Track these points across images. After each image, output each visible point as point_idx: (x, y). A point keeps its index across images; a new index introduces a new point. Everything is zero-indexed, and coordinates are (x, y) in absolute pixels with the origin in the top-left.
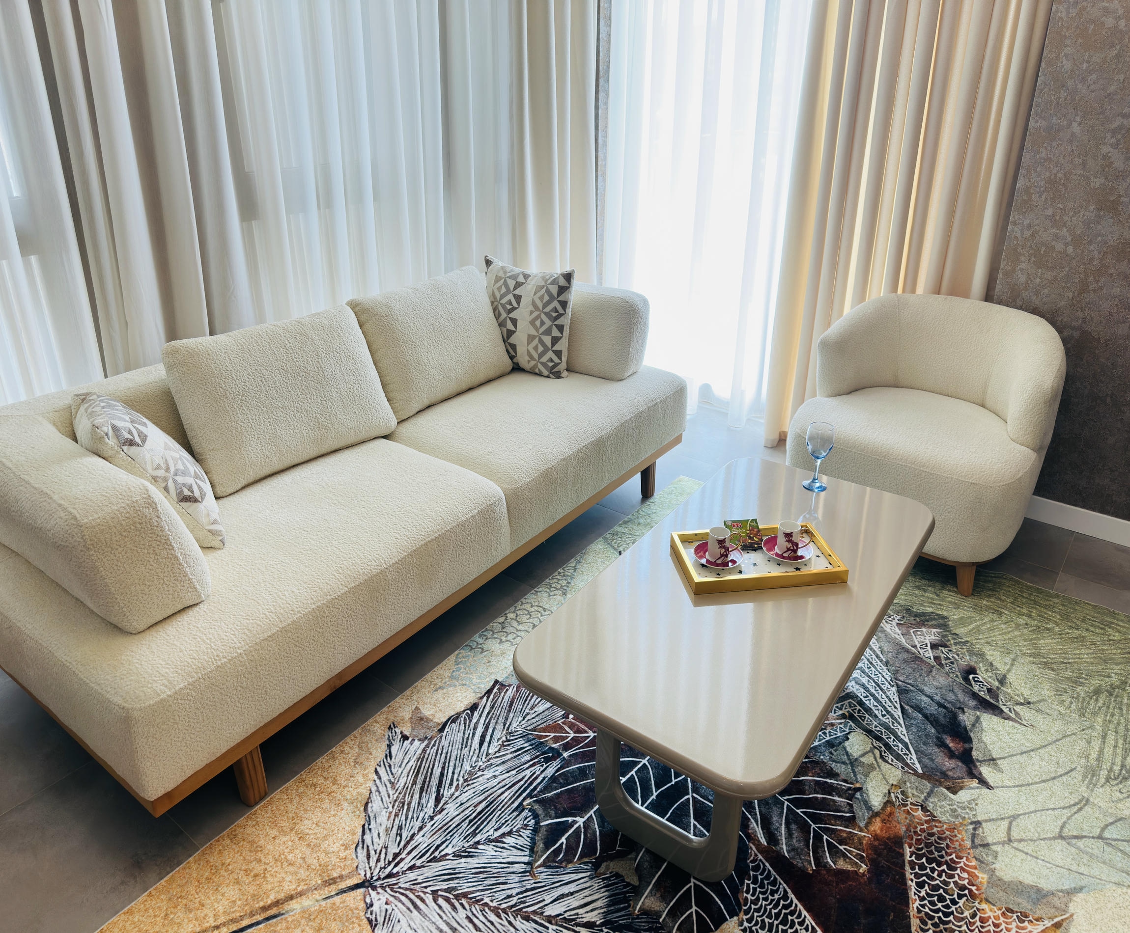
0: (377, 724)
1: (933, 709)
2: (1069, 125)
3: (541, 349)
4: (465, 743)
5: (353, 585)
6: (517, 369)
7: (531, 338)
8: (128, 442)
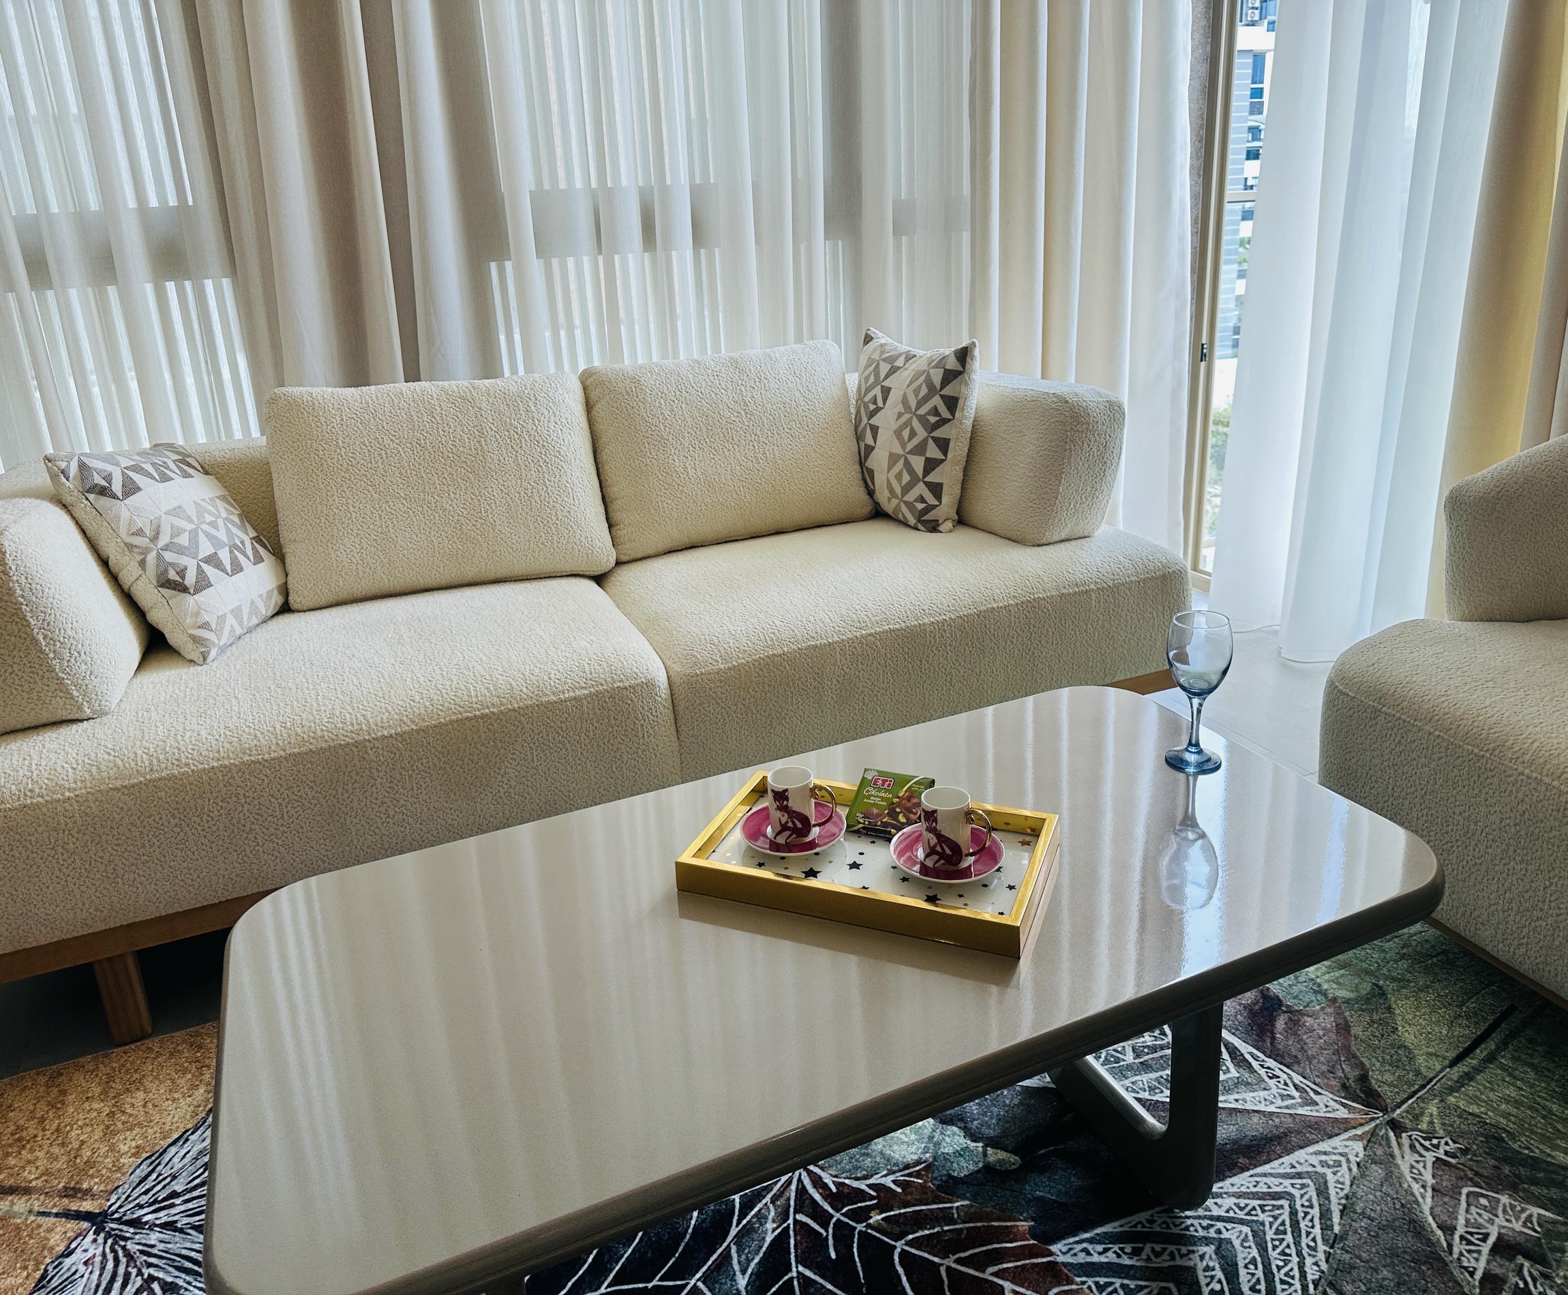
3: (907, 478)
5: (296, 750)
6: (878, 514)
7: (893, 459)
8: (97, 489)
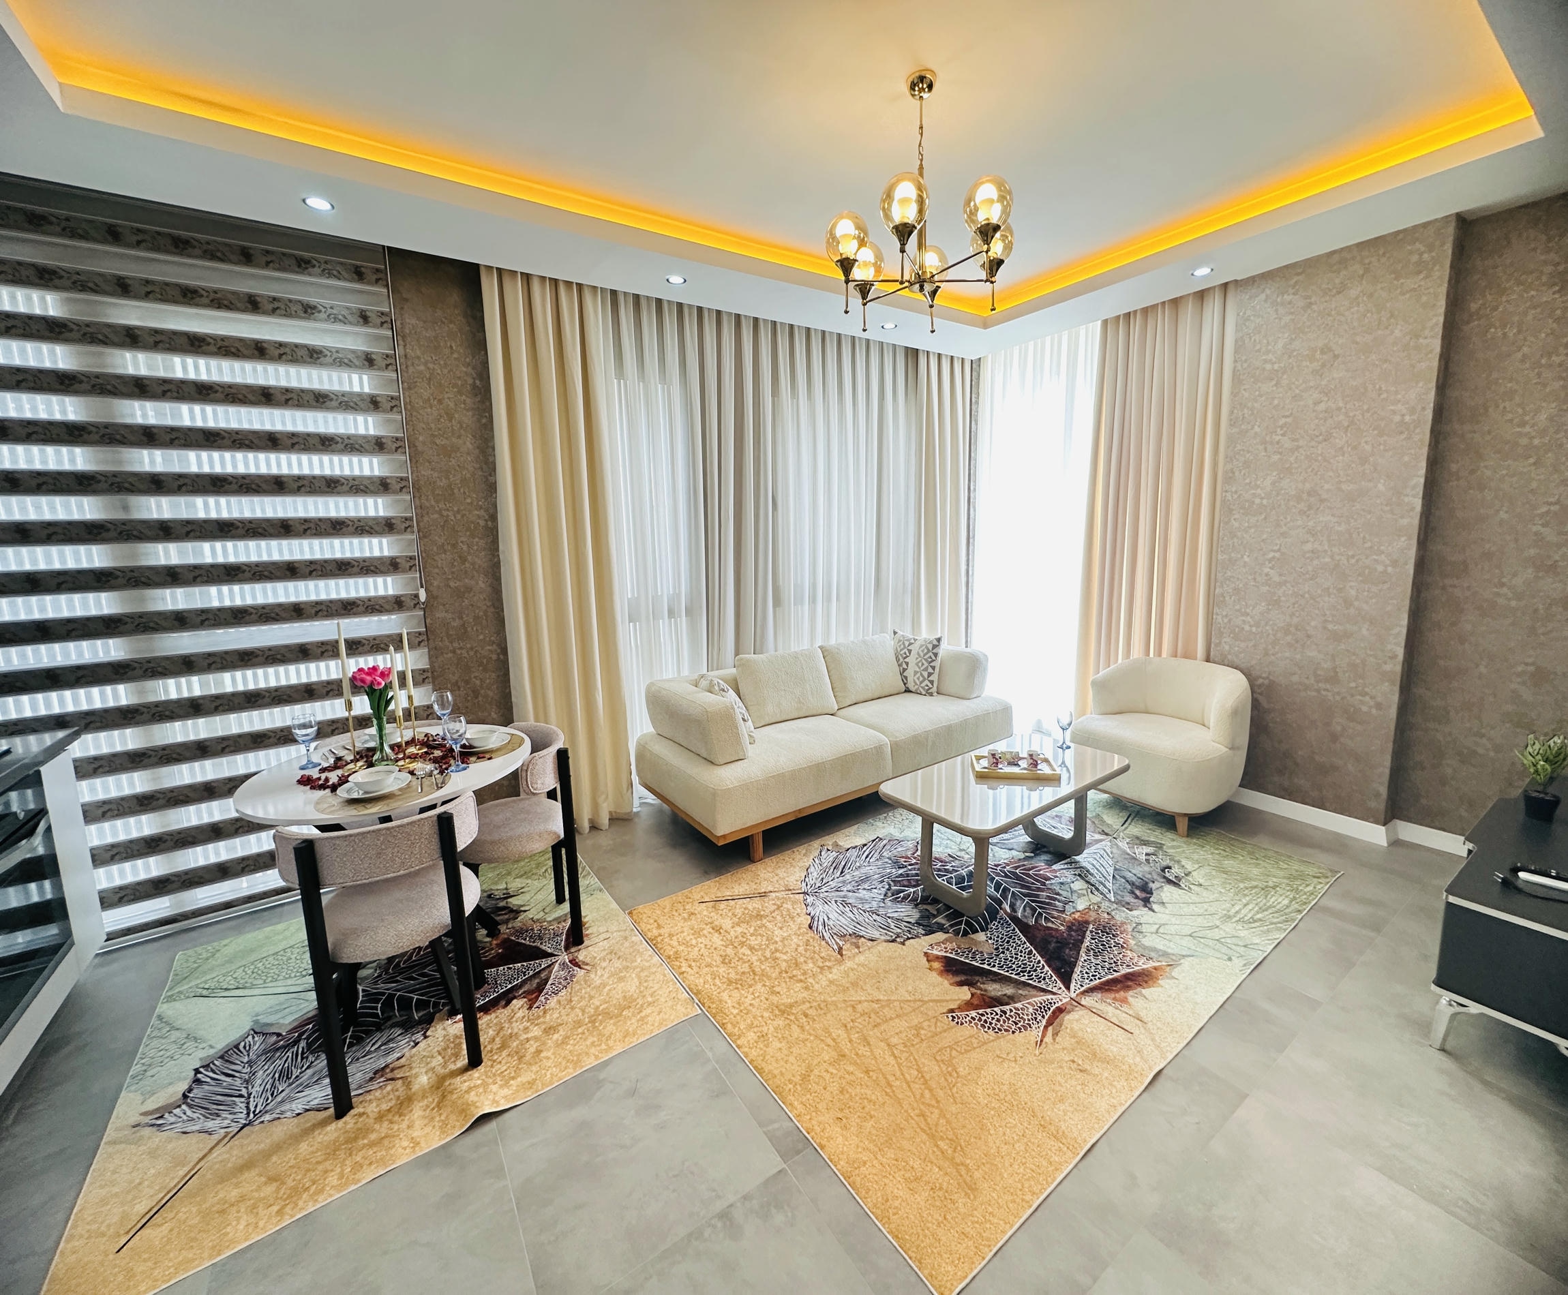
0: (816, 844)
1: (1134, 879)
2: (1242, 557)
3: (921, 679)
4: (858, 856)
6: (908, 691)
7: (916, 673)
